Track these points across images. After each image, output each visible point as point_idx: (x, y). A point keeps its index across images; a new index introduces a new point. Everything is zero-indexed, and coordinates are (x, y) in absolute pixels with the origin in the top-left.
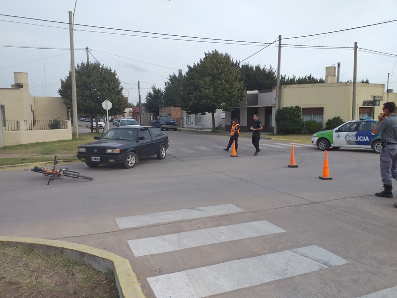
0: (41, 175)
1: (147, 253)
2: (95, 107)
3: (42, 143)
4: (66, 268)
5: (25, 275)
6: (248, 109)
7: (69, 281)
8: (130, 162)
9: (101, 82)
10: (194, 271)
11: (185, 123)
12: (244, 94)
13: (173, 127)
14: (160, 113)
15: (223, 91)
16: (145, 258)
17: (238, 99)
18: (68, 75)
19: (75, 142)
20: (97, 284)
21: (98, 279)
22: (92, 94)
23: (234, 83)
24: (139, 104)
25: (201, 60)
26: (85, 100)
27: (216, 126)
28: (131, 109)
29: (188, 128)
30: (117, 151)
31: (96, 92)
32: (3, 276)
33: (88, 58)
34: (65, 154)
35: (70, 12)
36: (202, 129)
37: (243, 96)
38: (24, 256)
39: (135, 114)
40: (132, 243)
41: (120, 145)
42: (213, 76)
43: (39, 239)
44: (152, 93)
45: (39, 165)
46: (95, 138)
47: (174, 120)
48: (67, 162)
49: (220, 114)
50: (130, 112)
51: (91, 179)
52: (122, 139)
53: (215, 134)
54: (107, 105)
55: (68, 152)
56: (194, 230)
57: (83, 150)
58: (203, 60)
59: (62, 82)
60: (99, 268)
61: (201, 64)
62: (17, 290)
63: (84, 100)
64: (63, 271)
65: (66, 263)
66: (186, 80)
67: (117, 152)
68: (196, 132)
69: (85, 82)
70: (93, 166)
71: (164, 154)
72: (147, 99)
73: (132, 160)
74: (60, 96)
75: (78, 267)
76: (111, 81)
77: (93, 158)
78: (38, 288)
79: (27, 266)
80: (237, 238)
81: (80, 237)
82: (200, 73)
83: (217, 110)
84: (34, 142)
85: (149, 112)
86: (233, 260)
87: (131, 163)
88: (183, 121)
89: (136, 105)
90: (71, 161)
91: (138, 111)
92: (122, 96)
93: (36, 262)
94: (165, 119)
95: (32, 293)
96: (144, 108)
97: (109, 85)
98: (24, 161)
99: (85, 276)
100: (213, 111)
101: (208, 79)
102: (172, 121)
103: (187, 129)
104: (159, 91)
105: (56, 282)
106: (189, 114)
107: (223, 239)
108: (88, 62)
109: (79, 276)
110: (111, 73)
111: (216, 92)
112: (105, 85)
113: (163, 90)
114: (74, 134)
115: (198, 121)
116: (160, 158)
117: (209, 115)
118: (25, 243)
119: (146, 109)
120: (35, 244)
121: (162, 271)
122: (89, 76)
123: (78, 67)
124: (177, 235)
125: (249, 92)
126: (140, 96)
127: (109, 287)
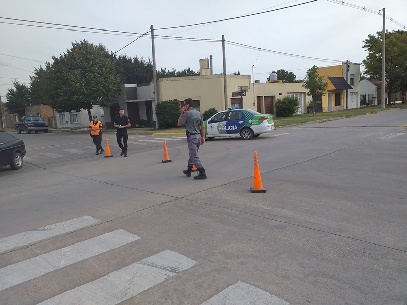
6: (128, 103)
12: (121, 88)
14: (27, 113)
15: (97, 84)
17: (115, 93)
23: (110, 77)
29: (62, 128)
36: (79, 128)
42: (83, 68)
58: (70, 50)
61: (69, 55)
68: (72, 132)
71: (20, 163)
72: (8, 97)
82: (68, 65)
83: (94, 106)
85: (13, 113)
88: (55, 121)
94: (33, 119)
96: (5, 109)
100: (89, 108)
101: (78, 72)
106: (60, 112)
107: (62, 264)
113: (28, 86)
115: (73, 120)
117: (84, 112)
119: (8, 109)
125: (126, 86)
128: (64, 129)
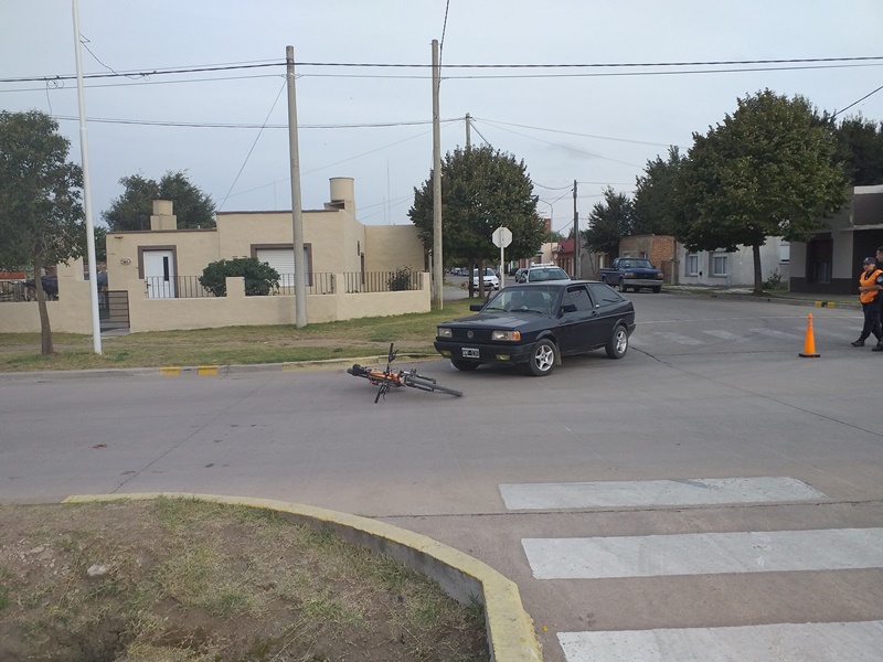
0: (365, 381)
1: (564, 575)
2: (477, 244)
3: (375, 318)
4: (388, 585)
5: (311, 587)
6: (856, 232)
7: (392, 611)
8: (542, 363)
9: (492, 188)
10: (675, 634)
11: (682, 272)
12: (844, 195)
13: (651, 283)
14: (622, 252)
15: (784, 189)
16: (557, 584)
17: (827, 208)
18: (428, 179)
19: (435, 317)
20: (449, 628)
21: (449, 618)
22: (472, 216)
23: (818, 169)
24: (574, 233)
25: (727, 116)
26: (459, 230)
27: (765, 279)
28: (555, 245)
29: (691, 285)
30: (514, 337)
31: (481, 211)
32: (271, 581)
33: (468, 139)
34: (416, 340)
35: (435, 43)
36: (726, 287)
37: (841, 202)
38: (312, 547)
39: (564, 256)
40: (532, 547)
41: (520, 323)
42: (758, 154)
43: (342, 514)
44: (605, 205)
45: (362, 362)
46: (473, 308)
47: (654, 267)
48: (417, 357)
49: (777, 250)
50: (553, 253)
51: (458, 395)
52: (527, 311)
53: (761, 301)
54: (502, 238)
55: (420, 337)
56: (682, 533)
57: (447, 333)
58: (732, 116)
59: (417, 193)
60: (453, 594)
61: (728, 127)
62: (295, 614)
63: (456, 229)
64: (382, 588)
65: (388, 571)
66: (688, 168)
67: (514, 339)
68: (711, 294)
69: (460, 190)
70: (466, 367)
71: (624, 347)
72: (593, 220)
73: (546, 359)
74: (412, 223)
75: (411, 585)
76: (514, 185)
77: (465, 351)
78: (332, 617)
79: (315, 567)
80: (800, 566)
81: (423, 517)
82: (724, 149)
83: (769, 239)
84: (360, 316)
85: (597, 250)
86: (783, 621)
87: (545, 365)
88: (677, 269)
89: (567, 236)
90: (425, 356)
91: (571, 249)
92: (536, 216)
93: (333, 563)
94: (633, 264)
95: (321, 626)
96: (584, 242)
97: (509, 194)
98: (338, 354)
99: (424, 608)
100: (755, 240)
101: (743, 163)
102: (648, 269)
103: (687, 288)
104: (621, 199)
105: (367, 611)
106: (693, 250)
107: (761, 564)
108: (468, 147)
109: (413, 605)
110: (515, 168)
111: (766, 194)
112: (501, 195)
113: (631, 197)
114: (434, 302)
115: (714, 269)
116: (612, 355)
117: (744, 252)
118: (316, 519)
119: (589, 243)
120: (333, 522)
121: (594, 622)
122: (469, 177)
123: (448, 159)
124: (640, 539)
125: (859, 190)
126: (576, 214)
127: (471, 640)
128: (693, 288)
